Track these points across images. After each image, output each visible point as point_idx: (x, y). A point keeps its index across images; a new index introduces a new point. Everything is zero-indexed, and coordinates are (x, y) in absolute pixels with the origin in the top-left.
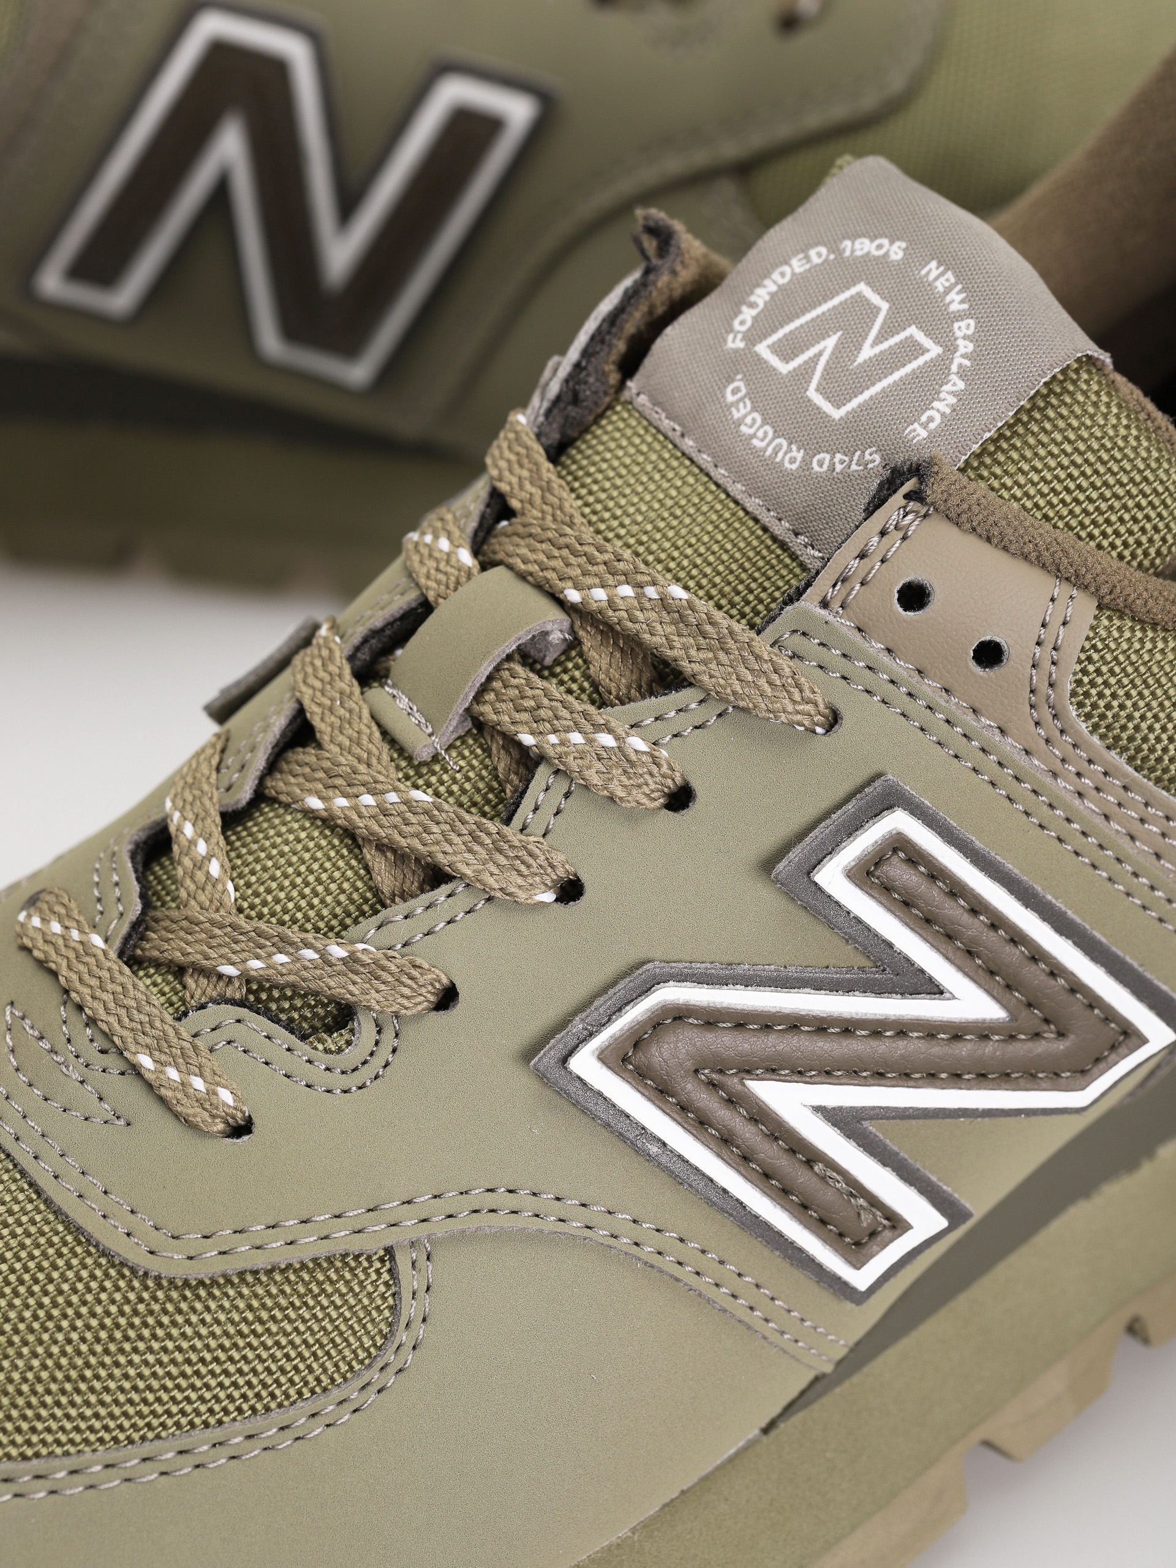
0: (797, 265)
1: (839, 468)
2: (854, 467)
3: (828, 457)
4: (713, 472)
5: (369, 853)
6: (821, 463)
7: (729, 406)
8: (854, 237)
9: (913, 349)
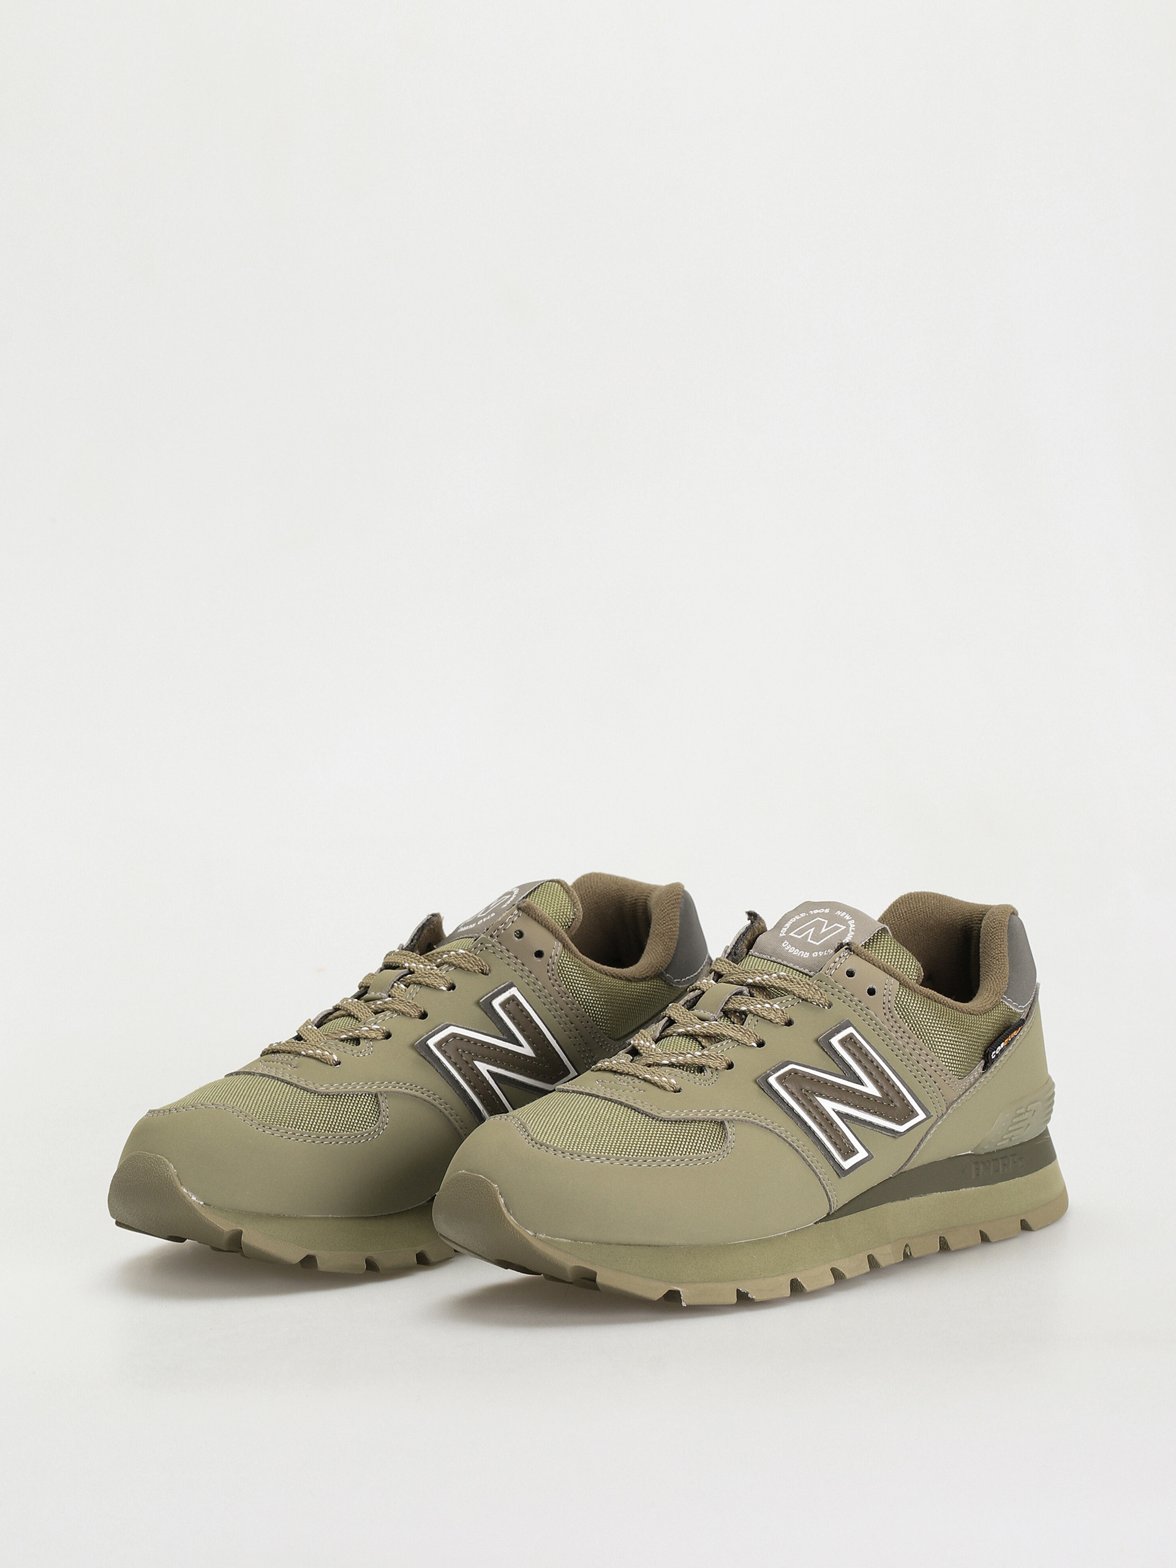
0: (797, 917)
1: (821, 955)
2: (825, 954)
3: (817, 953)
4: (782, 963)
5: (700, 1039)
6: (815, 954)
7: (784, 948)
8: (813, 910)
9: (837, 928)
